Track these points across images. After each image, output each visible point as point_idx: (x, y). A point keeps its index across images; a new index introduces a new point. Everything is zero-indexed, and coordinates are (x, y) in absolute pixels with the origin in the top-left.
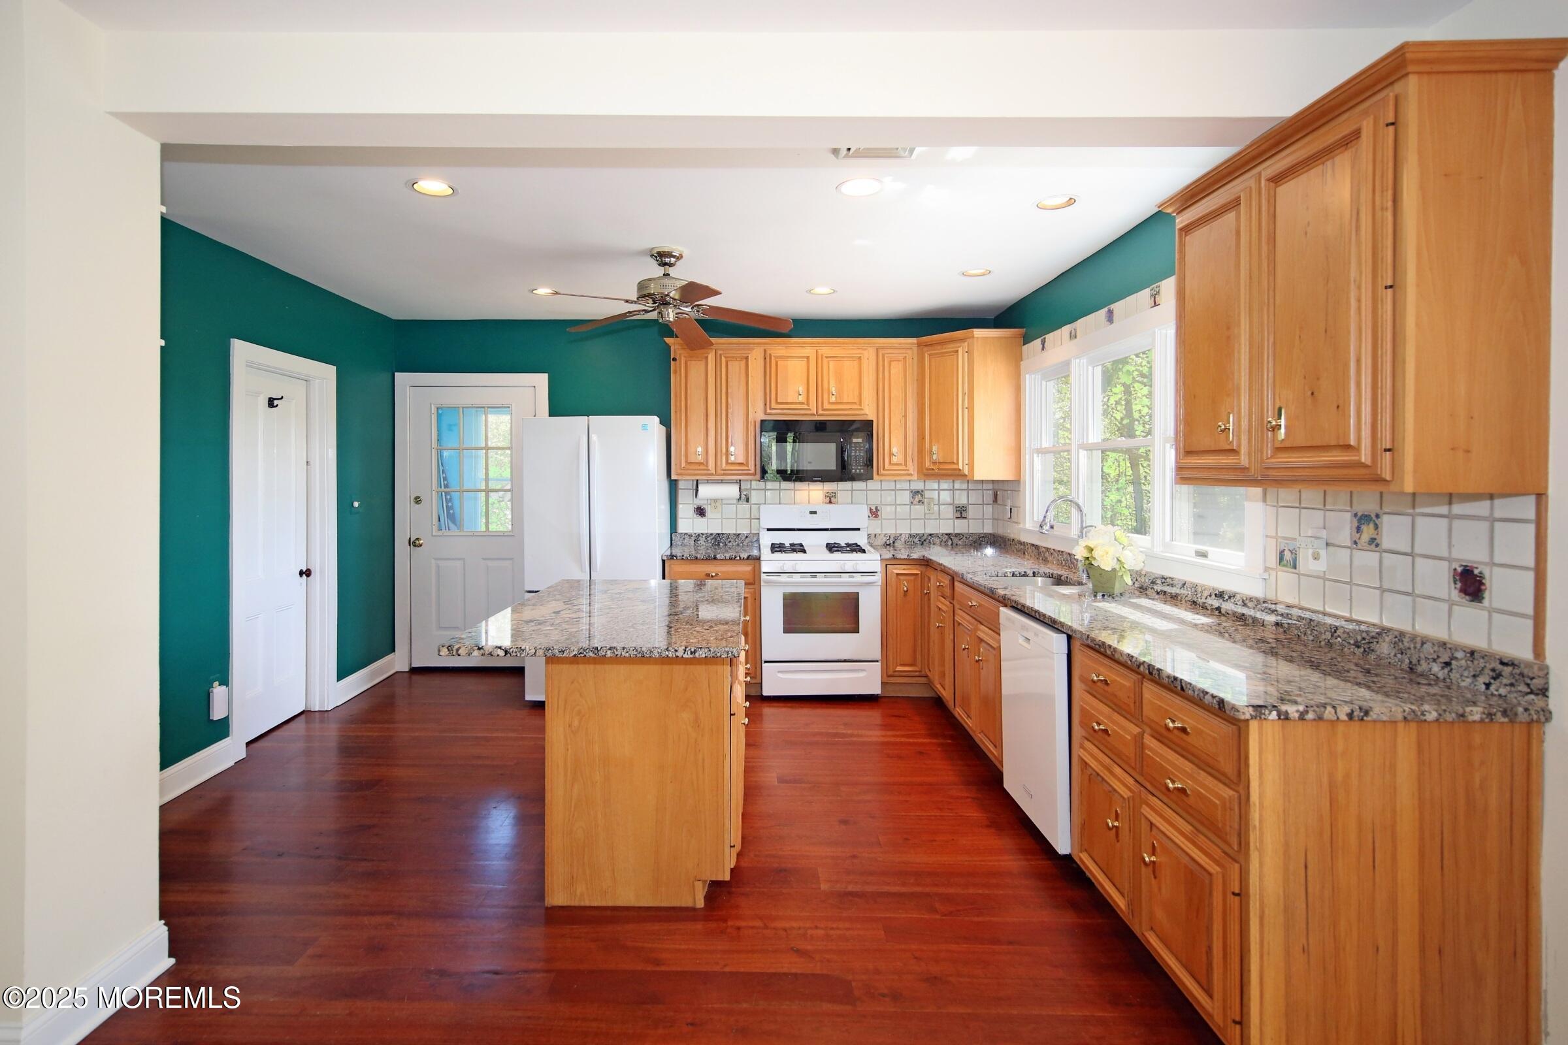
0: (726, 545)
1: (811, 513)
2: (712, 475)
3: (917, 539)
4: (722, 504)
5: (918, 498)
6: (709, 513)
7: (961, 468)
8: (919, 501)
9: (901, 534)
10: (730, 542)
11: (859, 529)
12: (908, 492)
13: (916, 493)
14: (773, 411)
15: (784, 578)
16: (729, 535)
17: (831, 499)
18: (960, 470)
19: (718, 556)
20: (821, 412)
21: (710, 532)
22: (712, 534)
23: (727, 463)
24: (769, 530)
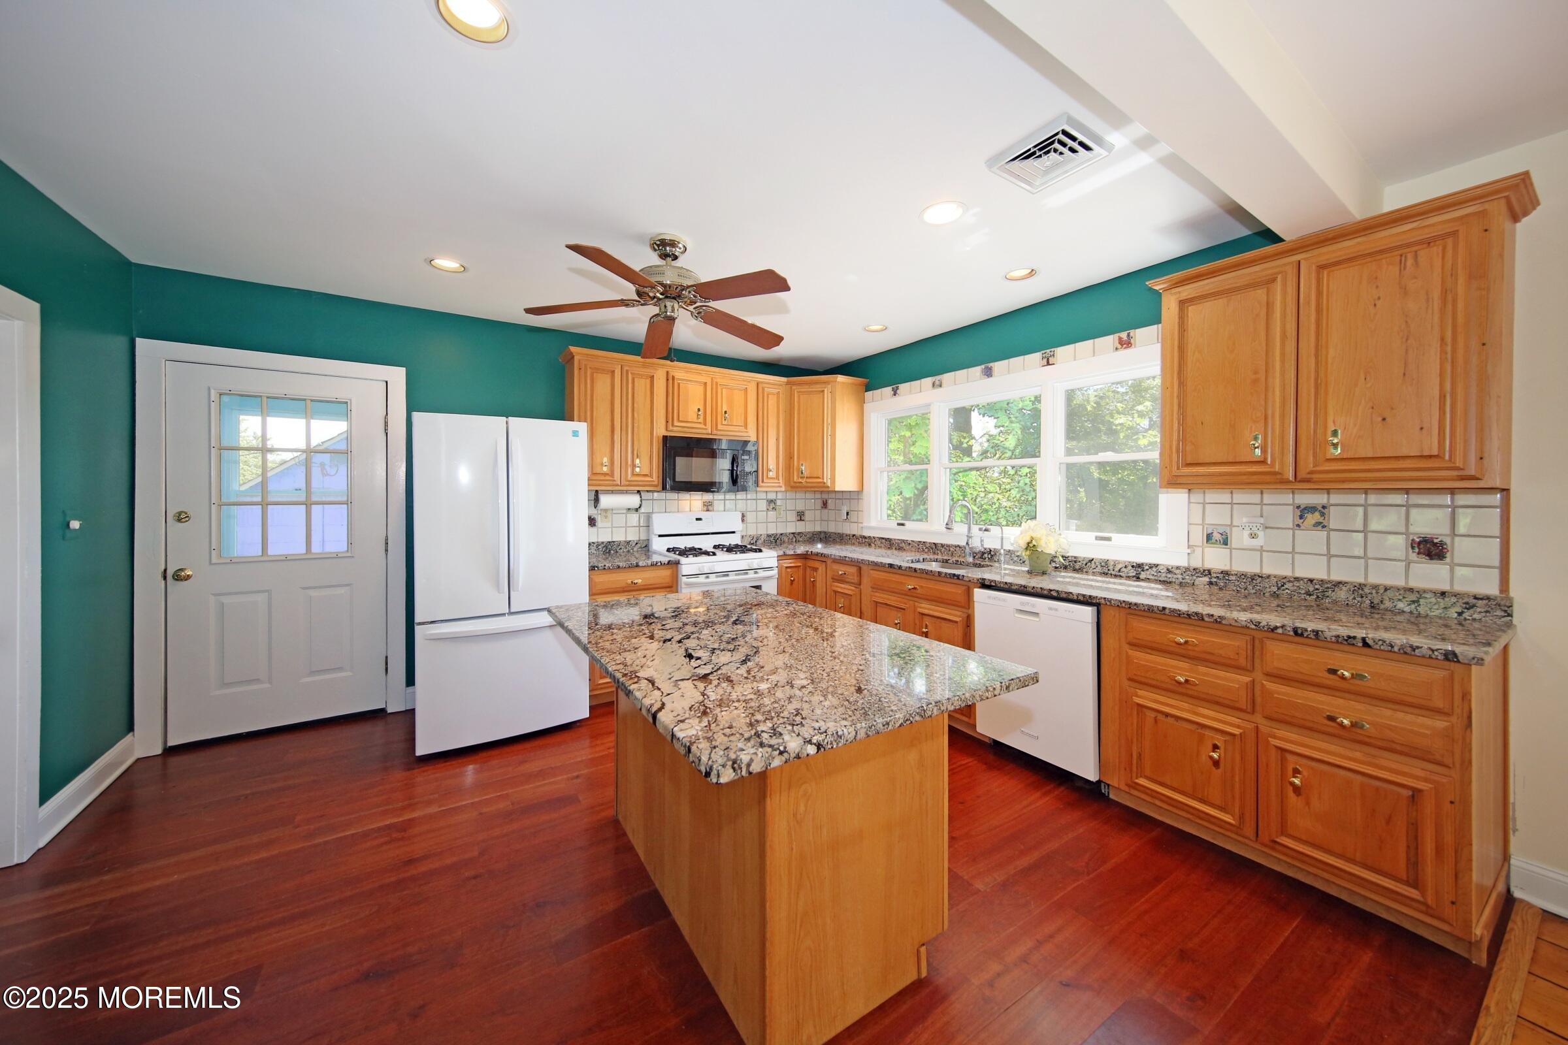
0: (617, 552)
1: (697, 519)
2: (617, 485)
3: (772, 538)
4: (612, 514)
5: (772, 505)
6: (599, 523)
7: (825, 481)
8: (773, 508)
9: (761, 535)
10: (621, 549)
11: (734, 532)
12: (765, 501)
13: (771, 501)
14: (675, 429)
15: (702, 579)
16: (619, 543)
17: (708, 507)
18: (824, 483)
19: (641, 564)
20: (715, 432)
21: (600, 540)
22: (603, 543)
23: (633, 474)
24: (660, 536)
